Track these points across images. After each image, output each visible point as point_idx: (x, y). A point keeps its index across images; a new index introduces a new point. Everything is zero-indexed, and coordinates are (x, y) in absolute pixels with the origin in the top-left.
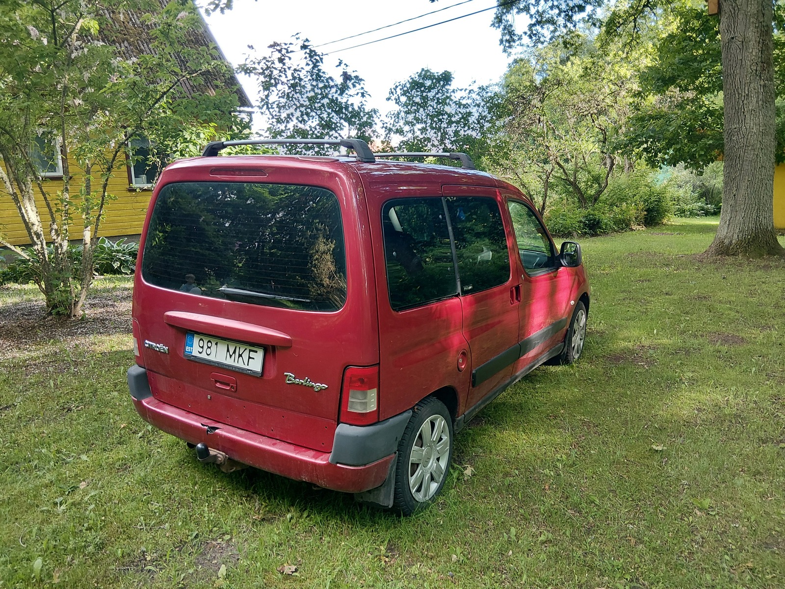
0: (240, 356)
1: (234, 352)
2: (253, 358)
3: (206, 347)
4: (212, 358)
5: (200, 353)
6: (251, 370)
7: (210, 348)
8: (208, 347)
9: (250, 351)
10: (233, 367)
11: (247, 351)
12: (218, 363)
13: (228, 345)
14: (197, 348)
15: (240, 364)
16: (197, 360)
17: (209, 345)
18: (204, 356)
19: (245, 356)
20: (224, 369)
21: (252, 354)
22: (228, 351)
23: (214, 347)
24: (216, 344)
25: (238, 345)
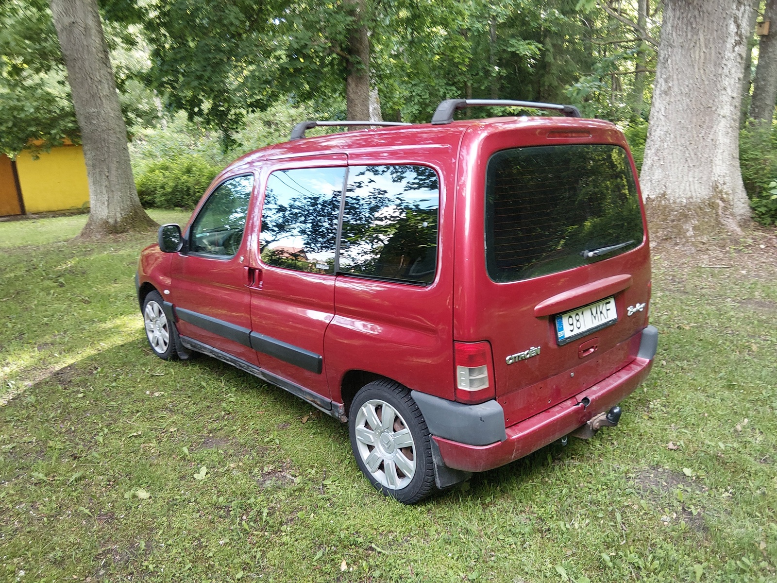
0: (601, 313)
1: (597, 312)
2: (610, 309)
3: (575, 322)
4: (582, 329)
5: (572, 331)
8: (578, 321)
9: (606, 304)
13: (591, 310)
14: (569, 328)
15: (603, 320)
16: (570, 340)
17: (578, 317)
18: (576, 331)
19: (605, 310)
20: (595, 332)
22: (592, 314)
23: (581, 317)
24: (582, 313)
25: (597, 305)
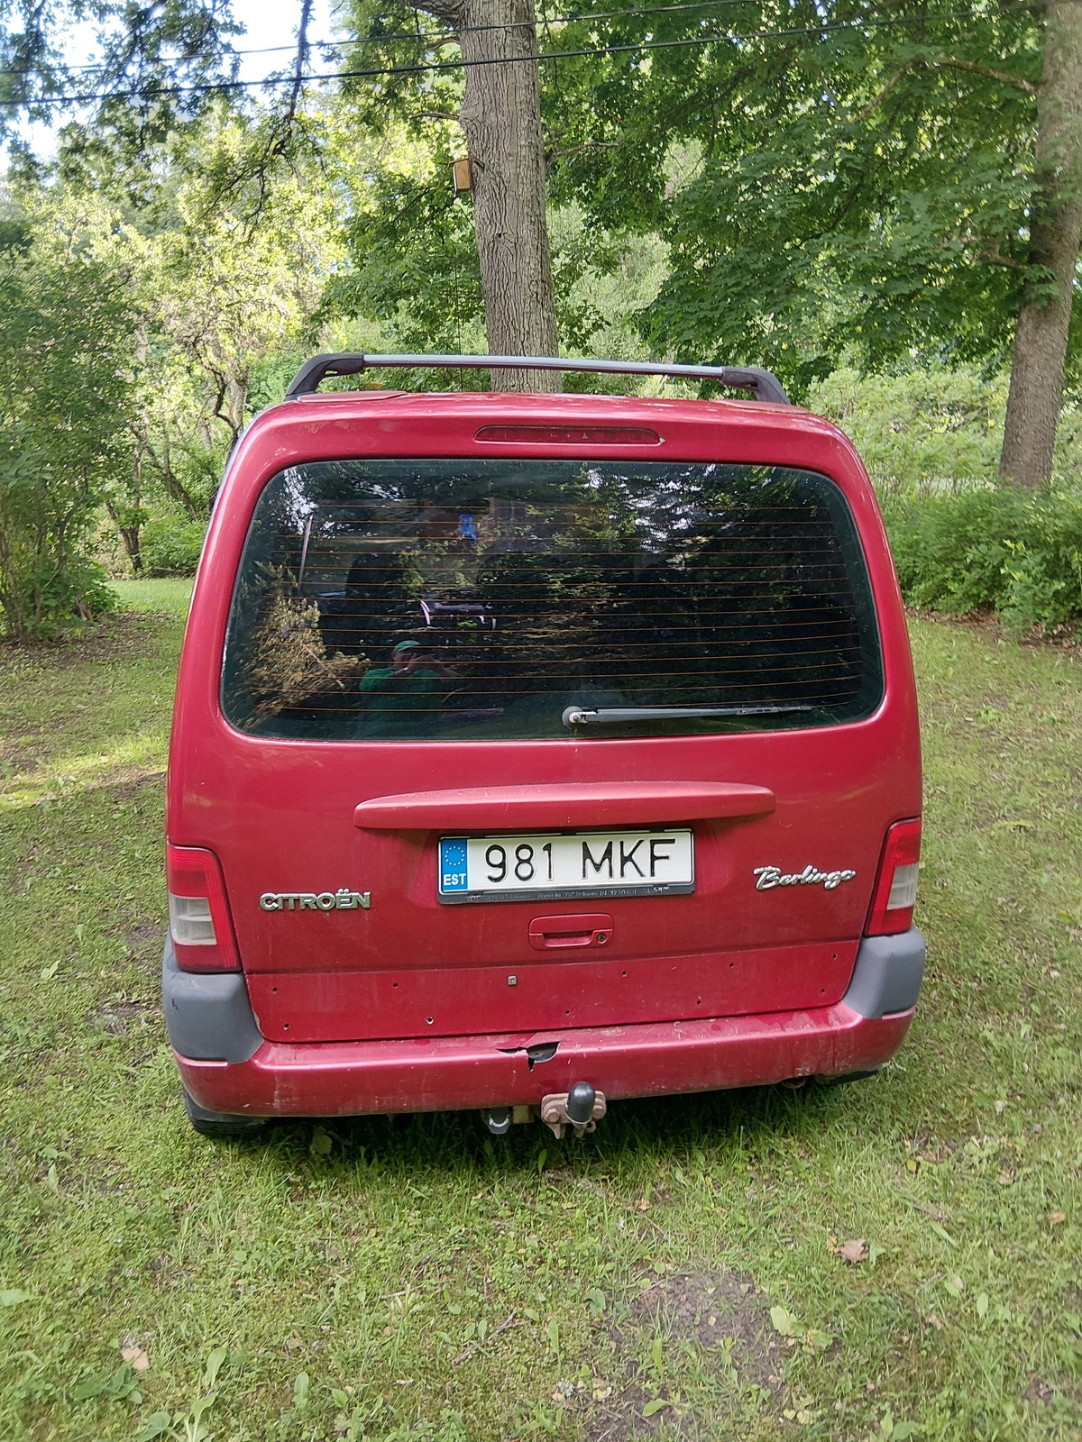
0: (626, 859)
1: (608, 853)
2: (667, 858)
3: (512, 862)
4: (540, 882)
5: (497, 880)
6: (666, 885)
7: (528, 861)
8: (525, 861)
9: (653, 843)
10: (609, 889)
11: (646, 846)
12: (562, 891)
13: (585, 844)
15: (631, 878)
16: (489, 900)
17: (525, 854)
18: (511, 883)
19: (642, 856)
21: (660, 850)
22: (587, 854)
23: (540, 857)
24: (548, 848)
25: (616, 839)
